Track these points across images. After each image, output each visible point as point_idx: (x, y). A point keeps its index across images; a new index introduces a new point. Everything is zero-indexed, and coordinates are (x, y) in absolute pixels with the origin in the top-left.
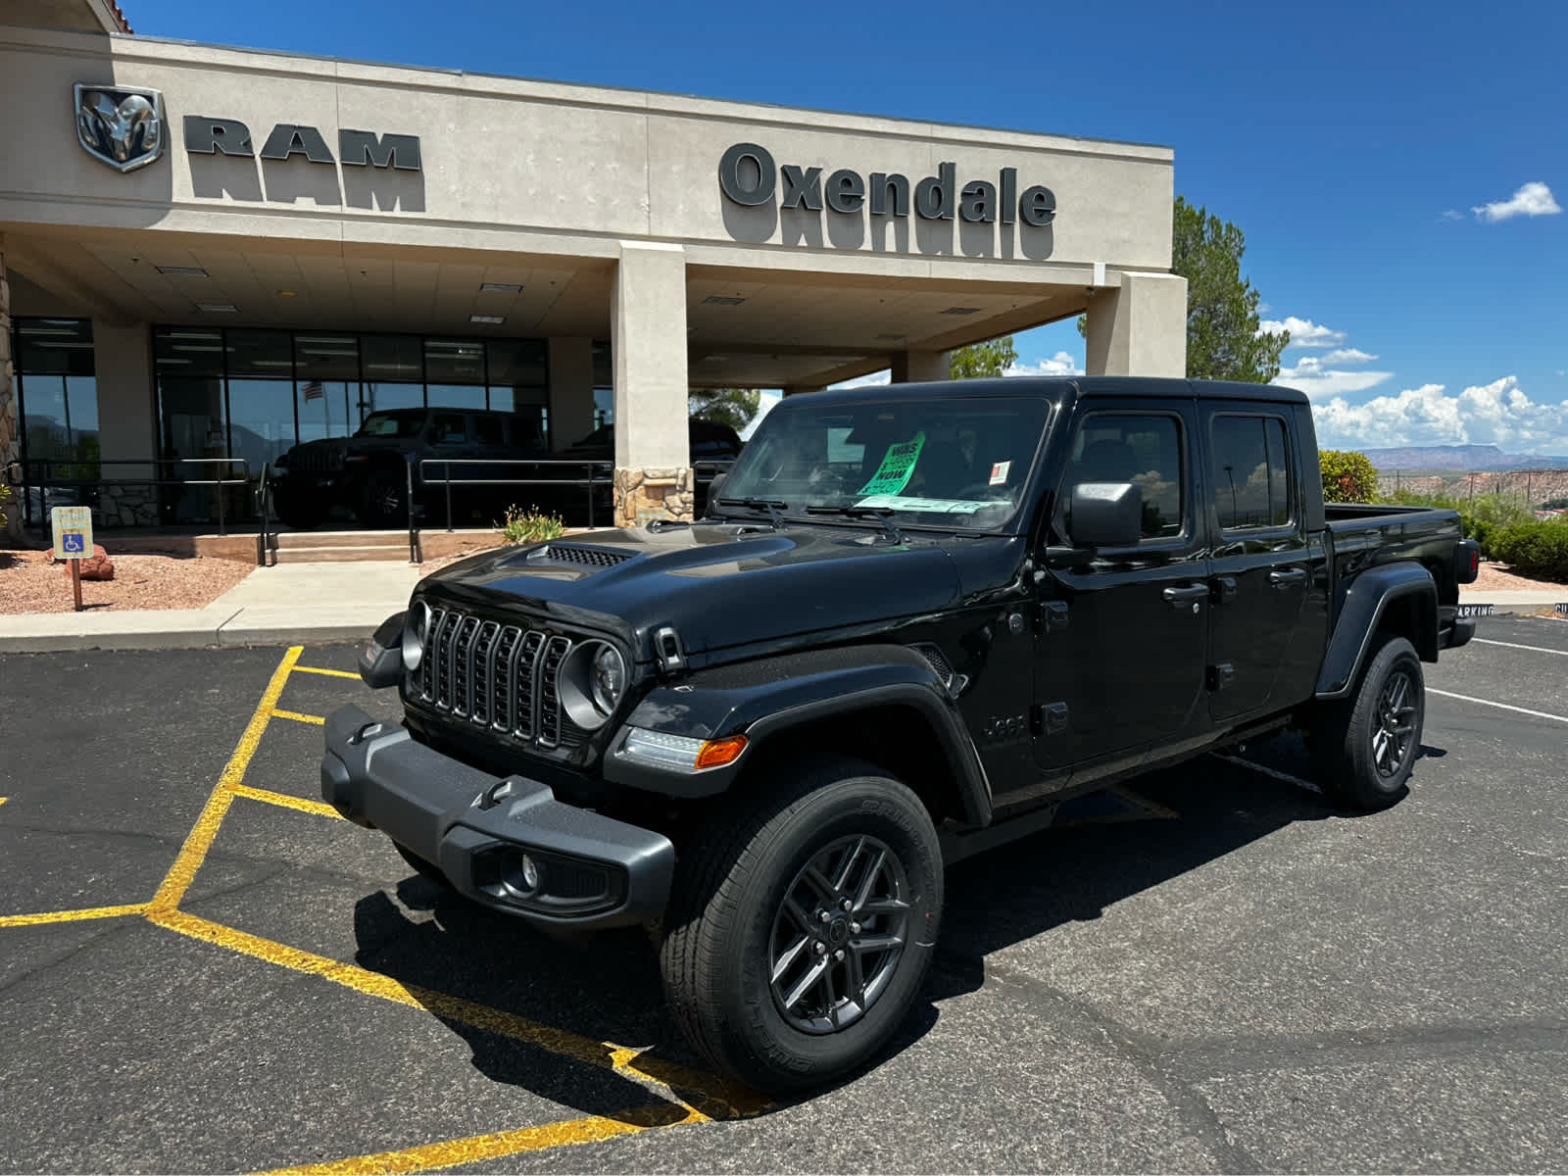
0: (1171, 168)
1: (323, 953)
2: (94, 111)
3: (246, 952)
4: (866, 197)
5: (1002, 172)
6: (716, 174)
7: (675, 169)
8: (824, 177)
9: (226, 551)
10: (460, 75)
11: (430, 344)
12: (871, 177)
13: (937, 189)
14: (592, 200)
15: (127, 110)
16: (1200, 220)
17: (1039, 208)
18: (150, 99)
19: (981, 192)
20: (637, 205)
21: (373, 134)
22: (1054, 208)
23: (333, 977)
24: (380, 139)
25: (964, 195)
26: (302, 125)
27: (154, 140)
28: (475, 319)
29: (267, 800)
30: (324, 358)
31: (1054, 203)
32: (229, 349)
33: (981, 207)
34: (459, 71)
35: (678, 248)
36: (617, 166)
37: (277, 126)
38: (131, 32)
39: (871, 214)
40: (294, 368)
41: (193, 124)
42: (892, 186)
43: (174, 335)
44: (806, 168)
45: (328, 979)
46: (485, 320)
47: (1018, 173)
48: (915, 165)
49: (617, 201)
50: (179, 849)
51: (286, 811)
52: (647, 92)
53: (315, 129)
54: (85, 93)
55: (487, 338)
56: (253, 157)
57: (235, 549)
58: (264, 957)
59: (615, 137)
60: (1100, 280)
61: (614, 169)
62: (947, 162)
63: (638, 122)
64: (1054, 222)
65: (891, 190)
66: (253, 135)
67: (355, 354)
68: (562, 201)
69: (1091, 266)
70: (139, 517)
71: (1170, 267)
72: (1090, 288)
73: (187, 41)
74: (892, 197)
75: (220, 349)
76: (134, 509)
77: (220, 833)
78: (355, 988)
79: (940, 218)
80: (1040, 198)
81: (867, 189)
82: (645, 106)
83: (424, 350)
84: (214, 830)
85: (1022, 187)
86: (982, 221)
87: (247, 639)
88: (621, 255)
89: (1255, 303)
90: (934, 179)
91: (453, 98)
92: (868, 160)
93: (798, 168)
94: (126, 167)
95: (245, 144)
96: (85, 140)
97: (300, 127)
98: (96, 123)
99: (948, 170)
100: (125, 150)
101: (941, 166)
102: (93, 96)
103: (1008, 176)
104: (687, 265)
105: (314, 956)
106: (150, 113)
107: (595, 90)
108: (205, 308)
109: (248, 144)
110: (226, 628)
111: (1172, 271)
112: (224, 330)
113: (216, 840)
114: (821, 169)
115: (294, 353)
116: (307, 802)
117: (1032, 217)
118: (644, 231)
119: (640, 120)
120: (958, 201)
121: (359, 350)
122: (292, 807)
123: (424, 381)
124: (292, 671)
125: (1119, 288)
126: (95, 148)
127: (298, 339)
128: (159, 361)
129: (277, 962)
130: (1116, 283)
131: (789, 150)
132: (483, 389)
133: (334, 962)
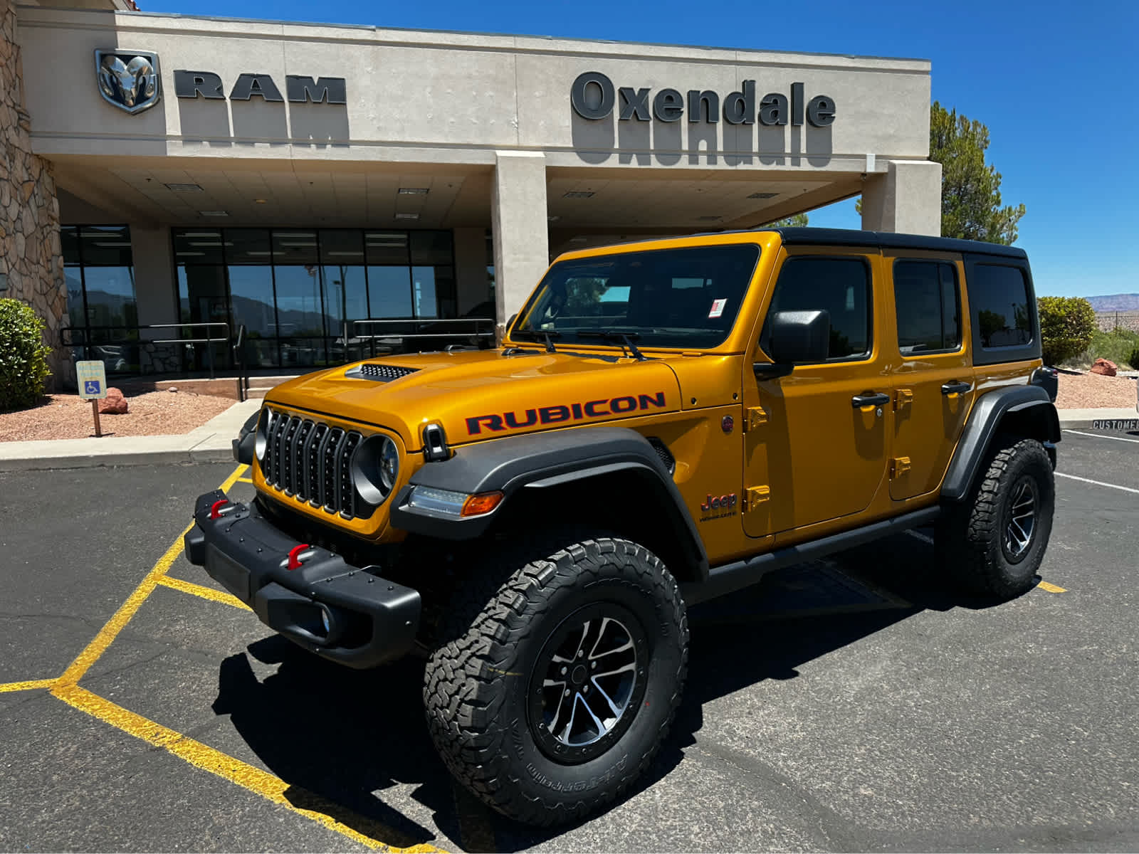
0: (929, 76)
1: (175, 728)
2: (109, 70)
3: (115, 725)
4: (685, 109)
5: (793, 86)
6: (569, 96)
7: (537, 94)
8: (652, 97)
9: (215, 390)
10: (374, 30)
11: (368, 236)
12: (689, 93)
13: (741, 101)
14: (475, 121)
15: (133, 68)
16: (953, 119)
17: (823, 112)
18: (149, 59)
19: (775, 102)
20: (509, 123)
21: (311, 78)
22: (834, 112)
23: (176, 750)
24: (316, 82)
25: (762, 104)
26: (260, 73)
27: (153, 89)
28: (399, 216)
29: (180, 588)
30: (297, 249)
31: (834, 107)
32: (226, 244)
33: (776, 113)
34: (373, 27)
35: (541, 154)
36: (492, 93)
37: (242, 75)
38: (139, 10)
39: (689, 122)
40: (272, 255)
41: (181, 76)
42: (705, 100)
43: (188, 235)
44: (638, 90)
45: (171, 751)
46: (407, 216)
47: (805, 86)
48: (724, 84)
49: (492, 121)
50: (98, 631)
51: (192, 598)
52: (515, 36)
53: (269, 76)
54: (103, 57)
55: (411, 231)
56: (225, 99)
57: (221, 389)
58: (127, 730)
59: (491, 72)
60: (871, 168)
61: (491, 96)
62: (749, 79)
63: (508, 59)
64: (834, 124)
65: (704, 104)
66: (224, 82)
67: (315, 244)
68: (452, 123)
69: (864, 157)
70: (167, 366)
71: (928, 155)
72: (864, 174)
73: (174, 15)
74: (705, 107)
75: (219, 244)
76: (163, 361)
77: (134, 617)
78: (188, 761)
79: (744, 123)
80: (823, 105)
81: (685, 103)
82: (513, 47)
83: (365, 240)
84: (132, 615)
85: (808, 97)
86: (777, 124)
87: (211, 457)
88: (497, 160)
89: (998, 184)
90: (739, 93)
91: (370, 48)
92: (686, 82)
93: (632, 89)
94: (132, 110)
95: (218, 89)
96: (105, 92)
97: (258, 76)
98: (111, 78)
99: (749, 86)
100: (133, 99)
101: (744, 83)
102: (109, 58)
103: (797, 89)
104: (547, 168)
105: (166, 730)
106: (149, 69)
107: (475, 37)
108: (205, 214)
109: (220, 89)
110: (196, 449)
111: (929, 159)
112: (220, 230)
113: (129, 623)
114: (648, 90)
115: (272, 245)
116: (210, 590)
117: (815, 119)
118: (514, 142)
119: (509, 57)
120: (757, 110)
121: (318, 242)
122: (197, 594)
123: (365, 264)
124: (237, 482)
125: (886, 173)
126: (111, 97)
127: (275, 235)
128: (178, 254)
129: (135, 735)
130: (886, 170)
131: (624, 76)
132: (408, 268)
133: (179, 736)
